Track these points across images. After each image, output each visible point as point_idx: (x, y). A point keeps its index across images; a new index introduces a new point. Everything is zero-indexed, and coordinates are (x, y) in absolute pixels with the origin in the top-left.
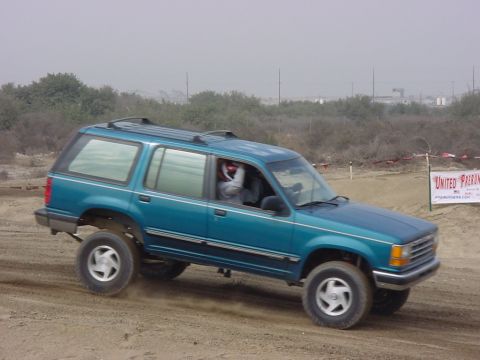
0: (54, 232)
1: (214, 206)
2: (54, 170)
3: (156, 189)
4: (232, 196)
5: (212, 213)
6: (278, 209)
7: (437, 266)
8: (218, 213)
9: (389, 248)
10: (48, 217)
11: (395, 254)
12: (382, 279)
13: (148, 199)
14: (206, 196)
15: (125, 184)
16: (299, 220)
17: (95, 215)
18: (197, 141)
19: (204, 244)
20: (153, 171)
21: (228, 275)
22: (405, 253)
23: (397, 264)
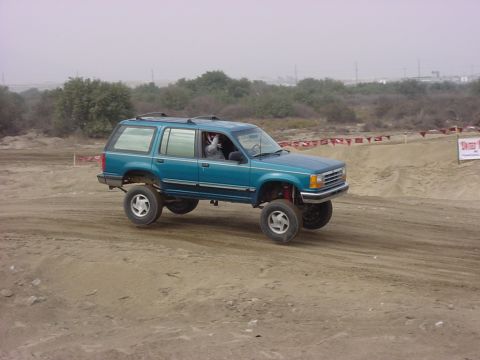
0: (111, 187)
1: (202, 161)
2: (106, 149)
3: (166, 154)
4: (213, 153)
5: (200, 166)
6: (240, 159)
7: (347, 188)
8: (204, 165)
9: (309, 178)
10: (105, 178)
11: (313, 180)
12: (305, 197)
13: (162, 161)
14: (196, 156)
15: (148, 153)
16: (254, 165)
17: (133, 175)
18: (189, 122)
19: (198, 185)
20: (164, 143)
21: (216, 204)
22: (319, 180)
23: (314, 187)
